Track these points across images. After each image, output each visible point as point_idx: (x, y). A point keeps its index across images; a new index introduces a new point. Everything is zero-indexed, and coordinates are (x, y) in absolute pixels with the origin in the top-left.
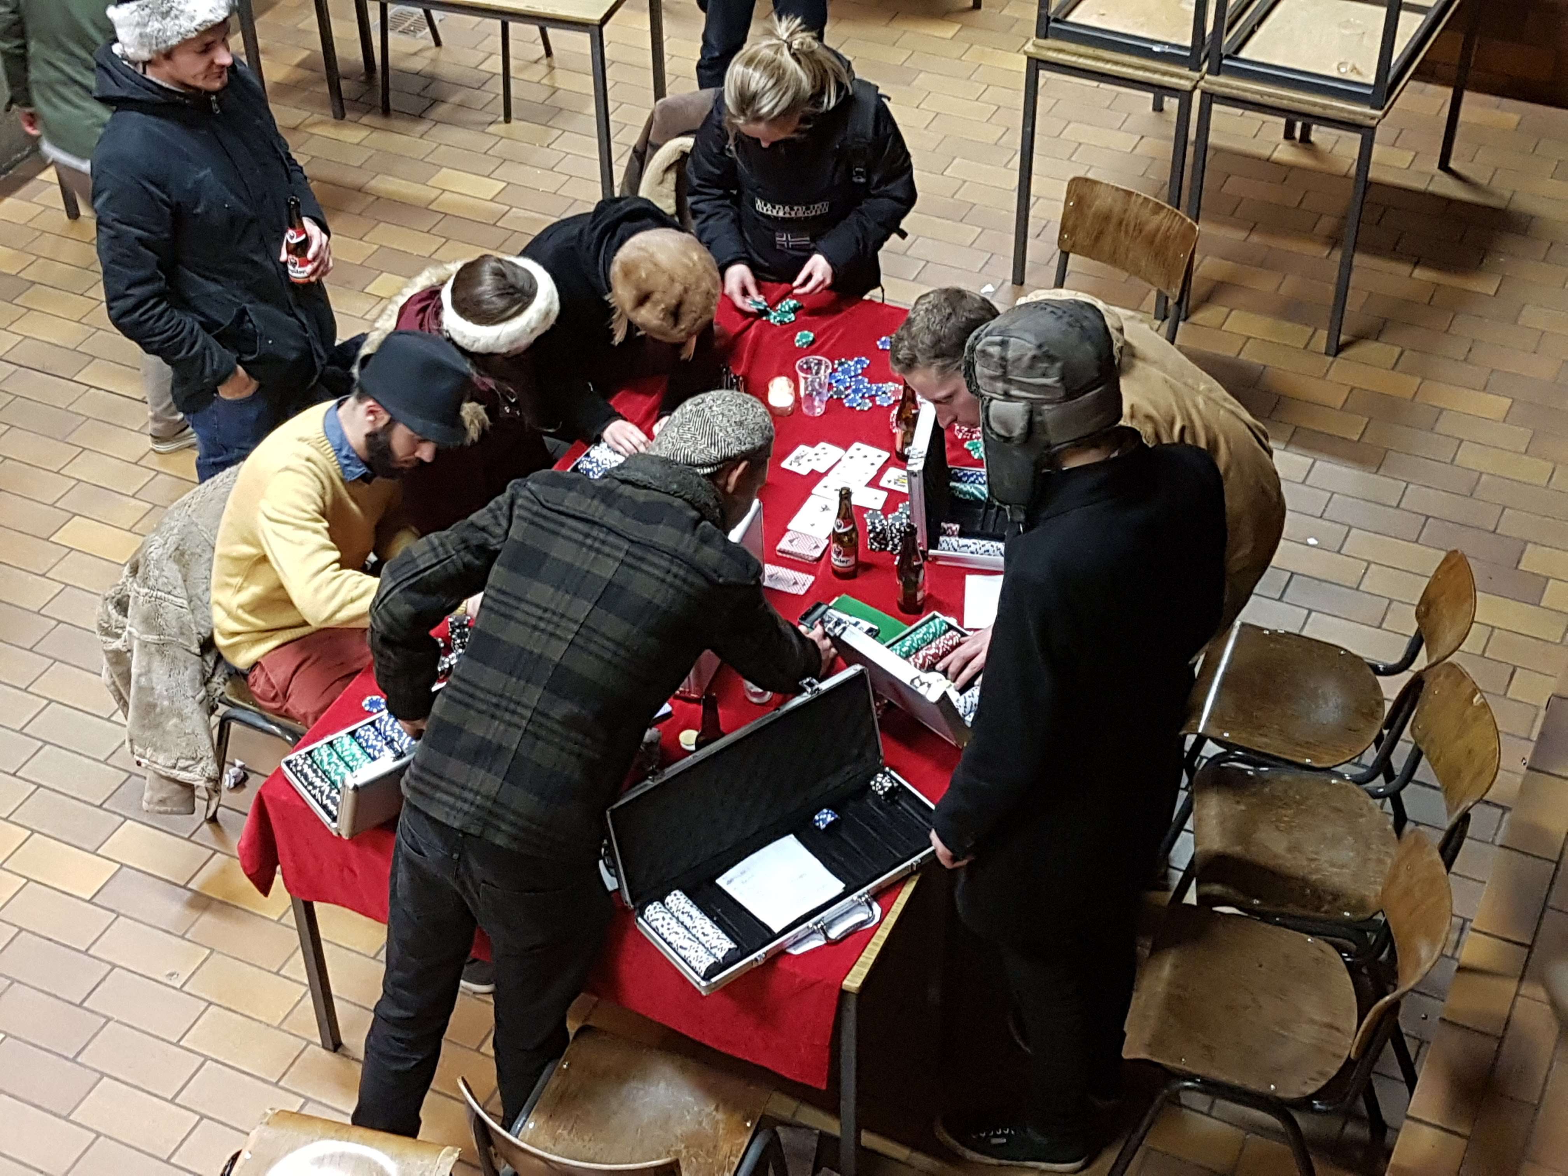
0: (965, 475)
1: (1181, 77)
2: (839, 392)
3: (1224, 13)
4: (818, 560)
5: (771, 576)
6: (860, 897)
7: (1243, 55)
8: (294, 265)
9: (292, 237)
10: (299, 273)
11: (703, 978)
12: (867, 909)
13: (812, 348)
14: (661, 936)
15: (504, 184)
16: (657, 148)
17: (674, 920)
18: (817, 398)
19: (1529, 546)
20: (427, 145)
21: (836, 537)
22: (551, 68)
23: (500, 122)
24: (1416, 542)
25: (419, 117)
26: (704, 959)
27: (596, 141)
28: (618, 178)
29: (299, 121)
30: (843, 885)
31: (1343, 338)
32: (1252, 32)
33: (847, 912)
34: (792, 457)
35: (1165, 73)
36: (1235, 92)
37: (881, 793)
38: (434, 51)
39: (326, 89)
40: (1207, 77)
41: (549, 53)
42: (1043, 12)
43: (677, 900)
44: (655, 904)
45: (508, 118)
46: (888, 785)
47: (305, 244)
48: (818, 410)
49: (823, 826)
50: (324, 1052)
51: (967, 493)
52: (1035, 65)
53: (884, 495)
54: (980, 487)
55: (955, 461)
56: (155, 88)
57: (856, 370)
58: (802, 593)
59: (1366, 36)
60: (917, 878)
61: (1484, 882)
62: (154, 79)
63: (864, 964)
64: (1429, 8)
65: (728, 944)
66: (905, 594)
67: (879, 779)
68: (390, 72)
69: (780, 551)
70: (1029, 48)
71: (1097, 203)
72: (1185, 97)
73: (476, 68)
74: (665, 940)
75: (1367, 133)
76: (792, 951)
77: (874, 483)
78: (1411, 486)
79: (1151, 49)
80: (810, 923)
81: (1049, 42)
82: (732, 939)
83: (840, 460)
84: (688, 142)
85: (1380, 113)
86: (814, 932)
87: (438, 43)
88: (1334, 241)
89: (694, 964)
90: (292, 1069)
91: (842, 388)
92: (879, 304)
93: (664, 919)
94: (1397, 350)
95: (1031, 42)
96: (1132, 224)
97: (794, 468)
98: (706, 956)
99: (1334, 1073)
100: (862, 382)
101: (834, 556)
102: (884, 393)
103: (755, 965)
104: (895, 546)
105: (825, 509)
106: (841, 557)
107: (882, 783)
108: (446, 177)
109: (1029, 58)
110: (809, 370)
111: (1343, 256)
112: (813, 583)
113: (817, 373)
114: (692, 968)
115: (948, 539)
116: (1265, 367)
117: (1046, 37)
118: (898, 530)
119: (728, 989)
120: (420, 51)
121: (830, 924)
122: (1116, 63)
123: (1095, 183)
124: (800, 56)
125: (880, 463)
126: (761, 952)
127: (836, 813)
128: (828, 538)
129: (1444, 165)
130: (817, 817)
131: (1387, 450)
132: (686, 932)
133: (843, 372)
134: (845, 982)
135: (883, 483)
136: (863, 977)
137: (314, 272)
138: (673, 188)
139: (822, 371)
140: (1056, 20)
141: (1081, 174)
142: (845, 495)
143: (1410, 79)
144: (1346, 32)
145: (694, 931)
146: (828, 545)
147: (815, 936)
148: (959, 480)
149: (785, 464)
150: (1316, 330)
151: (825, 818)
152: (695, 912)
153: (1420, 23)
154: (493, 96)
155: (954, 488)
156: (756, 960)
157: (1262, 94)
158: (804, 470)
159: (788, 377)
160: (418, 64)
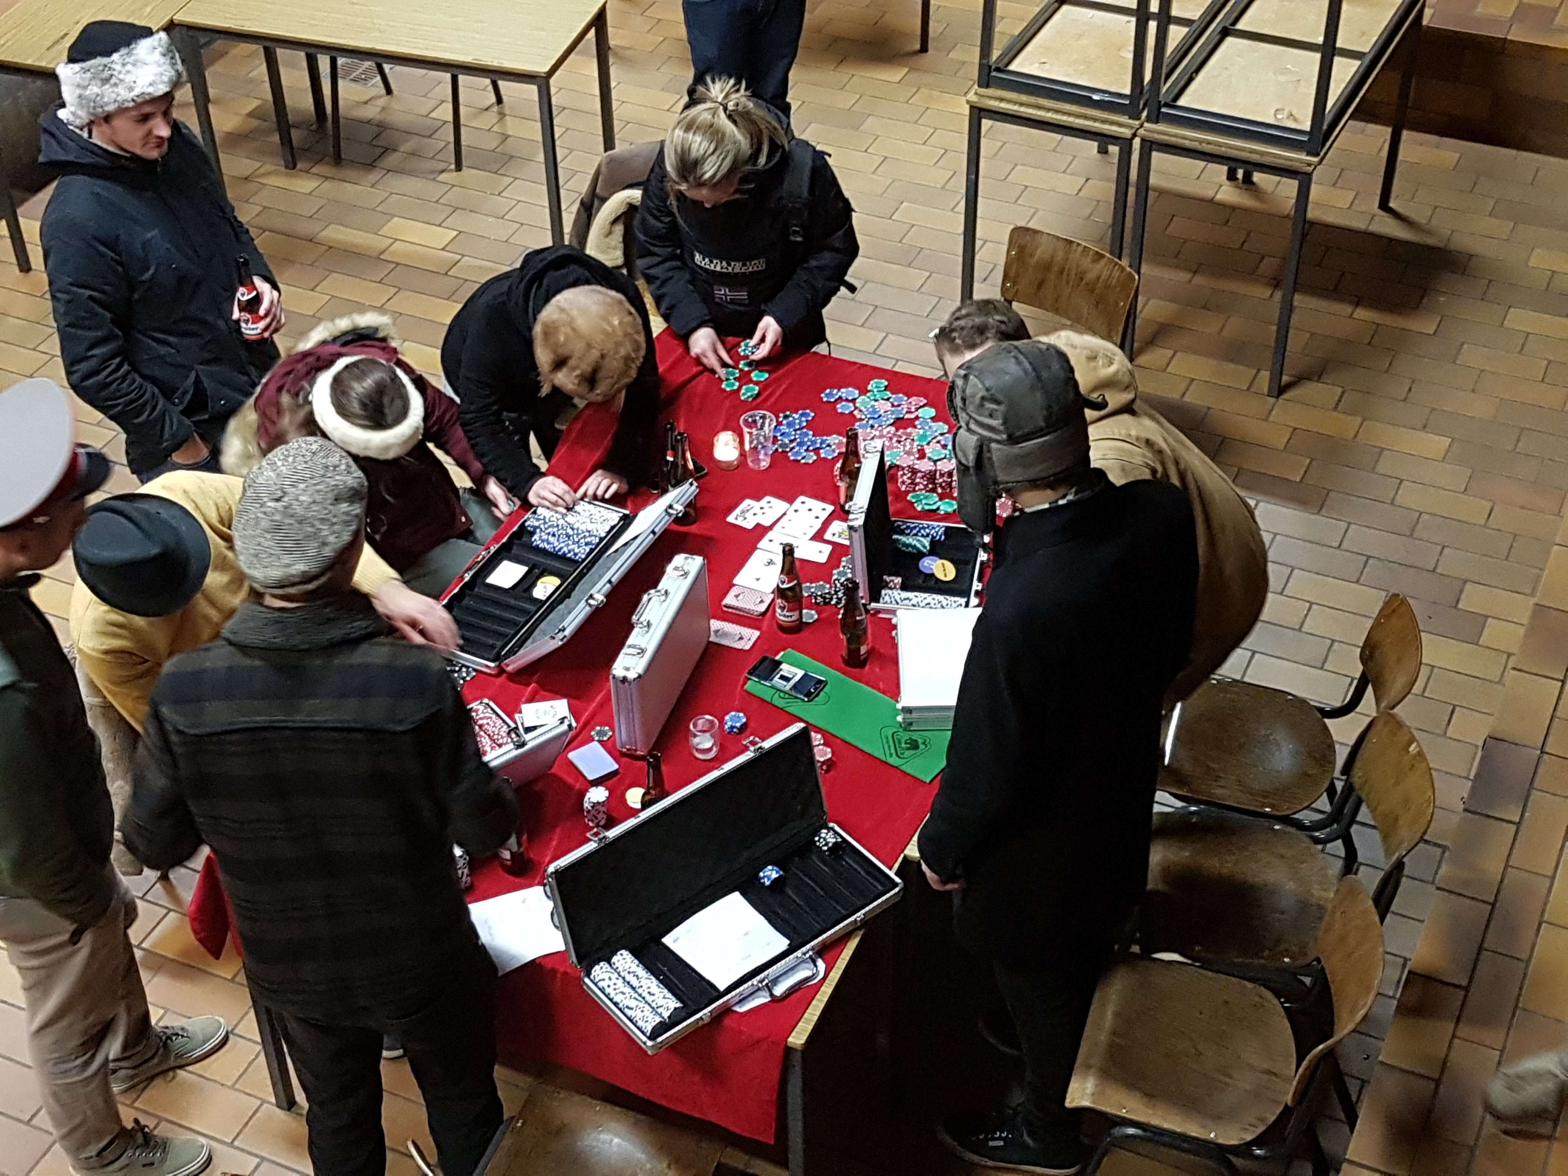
0: (908, 527)
1: (1120, 125)
2: (784, 445)
3: (1162, 63)
4: (764, 614)
5: (717, 632)
6: (804, 954)
7: (1181, 102)
8: (247, 322)
9: (243, 294)
10: (252, 330)
11: (650, 1038)
12: (812, 966)
13: (757, 402)
14: (607, 996)
15: (455, 233)
16: (604, 200)
17: (621, 980)
18: (762, 452)
19: (1468, 586)
20: (379, 194)
21: (780, 592)
22: (502, 115)
23: (451, 171)
24: (1357, 582)
25: (371, 165)
26: (650, 1019)
27: (545, 188)
28: (567, 228)
29: (250, 171)
30: (788, 942)
31: (1285, 379)
32: (1191, 80)
33: (792, 969)
34: (737, 511)
35: (1104, 121)
36: (1173, 139)
37: (825, 848)
38: (383, 101)
39: (276, 138)
40: (1146, 124)
41: (499, 100)
42: (985, 61)
43: (624, 960)
44: (602, 964)
45: (459, 167)
46: (832, 840)
47: (257, 300)
48: (763, 464)
49: (767, 883)
50: (278, 1111)
51: (909, 545)
52: (978, 113)
53: (828, 548)
54: (922, 539)
55: (897, 513)
56: (100, 152)
57: (801, 422)
58: (747, 647)
59: (1302, 83)
60: (861, 932)
61: (1423, 921)
62: (99, 143)
63: (808, 1021)
64: (1364, 54)
65: (673, 1004)
66: (849, 649)
67: (823, 835)
68: (341, 120)
69: (725, 606)
70: (972, 97)
71: (1038, 253)
72: (1126, 144)
73: (427, 116)
74: (611, 1000)
75: (1305, 180)
76: (738, 1009)
77: (819, 537)
78: (1353, 527)
79: (1090, 98)
80: (755, 981)
81: (990, 91)
82: (679, 998)
83: (784, 514)
84: (635, 195)
85: (1316, 159)
86: (759, 989)
87: (389, 91)
88: (1276, 283)
89: (640, 1024)
90: (246, 1130)
91: (787, 441)
92: (824, 356)
93: (610, 979)
94: (1339, 390)
95: (973, 92)
96: (1073, 273)
97: (740, 522)
98: (651, 1016)
99: (1273, 1118)
100: (807, 435)
101: (779, 611)
102: (829, 445)
103: (701, 1023)
104: (840, 599)
105: (771, 563)
106: (785, 612)
107: (827, 838)
108: (397, 226)
109: (972, 107)
110: (752, 424)
111: (1284, 296)
112: (759, 638)
113: (762, 428)
114: (638, 1028)
115: (890, 592)
116: (1209, 408)
117: (987, 86)
118: (842, 584)
119: (676, 1047)
120: (370, 99)
121: (775, 981)
122: (1057, 111)
123: (1036, 232)
124: (737, 118)
125: (824, 516)
126: (706, 1011)
127: (781, 869)
128: (773, 592)
129: (1384, 205)
130: (761, 874)
131: (1329, 491)
132: (632, 992)
133: (789, 425)
134: (790, 1039)
135: (828, 536)
136: (807, 1034)
137: (265, 329)
138: (621, 239)
139: (767, 425)
140: (998, 70)
141: (1022, 223)
142: (788, 551)
143: (1349, 119)
144: (1282, 78)
145: (640, 991)
146: (773, 600)
147: (760, 993)
148: (902, 532)
149: (731, 519)
150: (1259, 371)
151: (770, 874)
152: (641, 972)
153: (1354, 69)
154: (443, 144)
155: (898, 540)
156: (701, 1018)
157: (1201, 141)
158: (749, 524)
159: (734, 431)
160: (371, 112)
